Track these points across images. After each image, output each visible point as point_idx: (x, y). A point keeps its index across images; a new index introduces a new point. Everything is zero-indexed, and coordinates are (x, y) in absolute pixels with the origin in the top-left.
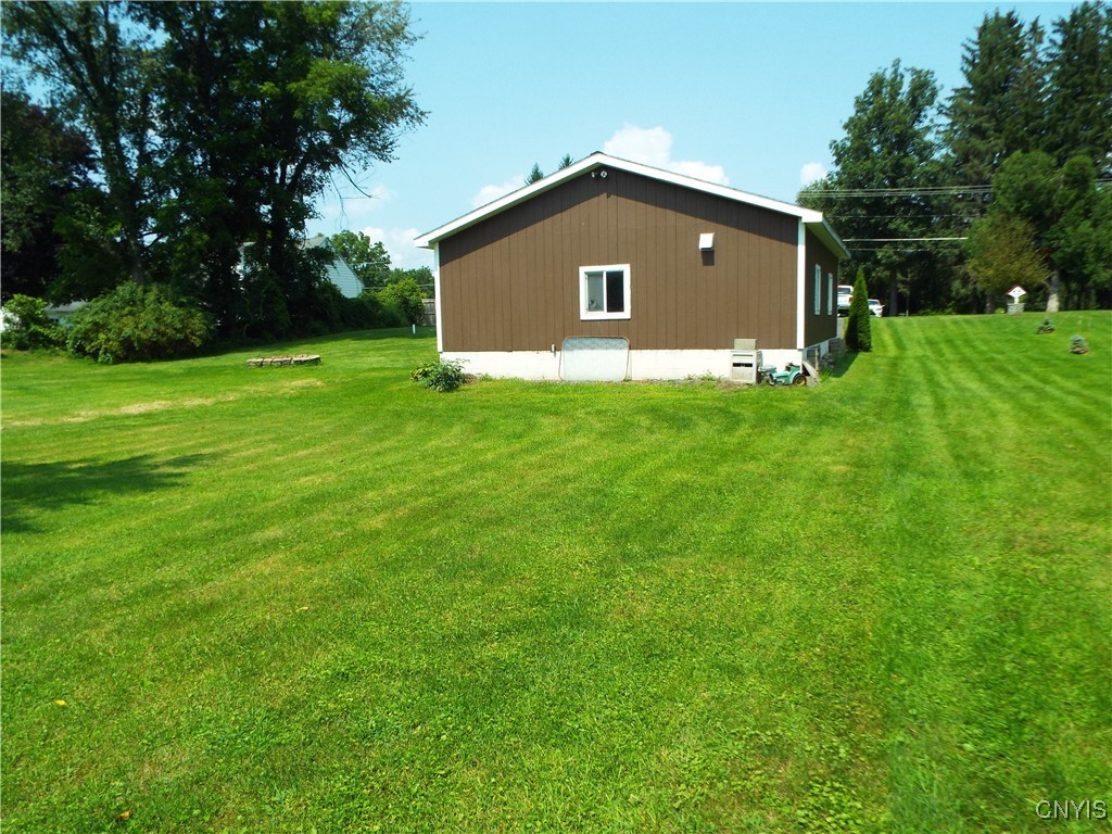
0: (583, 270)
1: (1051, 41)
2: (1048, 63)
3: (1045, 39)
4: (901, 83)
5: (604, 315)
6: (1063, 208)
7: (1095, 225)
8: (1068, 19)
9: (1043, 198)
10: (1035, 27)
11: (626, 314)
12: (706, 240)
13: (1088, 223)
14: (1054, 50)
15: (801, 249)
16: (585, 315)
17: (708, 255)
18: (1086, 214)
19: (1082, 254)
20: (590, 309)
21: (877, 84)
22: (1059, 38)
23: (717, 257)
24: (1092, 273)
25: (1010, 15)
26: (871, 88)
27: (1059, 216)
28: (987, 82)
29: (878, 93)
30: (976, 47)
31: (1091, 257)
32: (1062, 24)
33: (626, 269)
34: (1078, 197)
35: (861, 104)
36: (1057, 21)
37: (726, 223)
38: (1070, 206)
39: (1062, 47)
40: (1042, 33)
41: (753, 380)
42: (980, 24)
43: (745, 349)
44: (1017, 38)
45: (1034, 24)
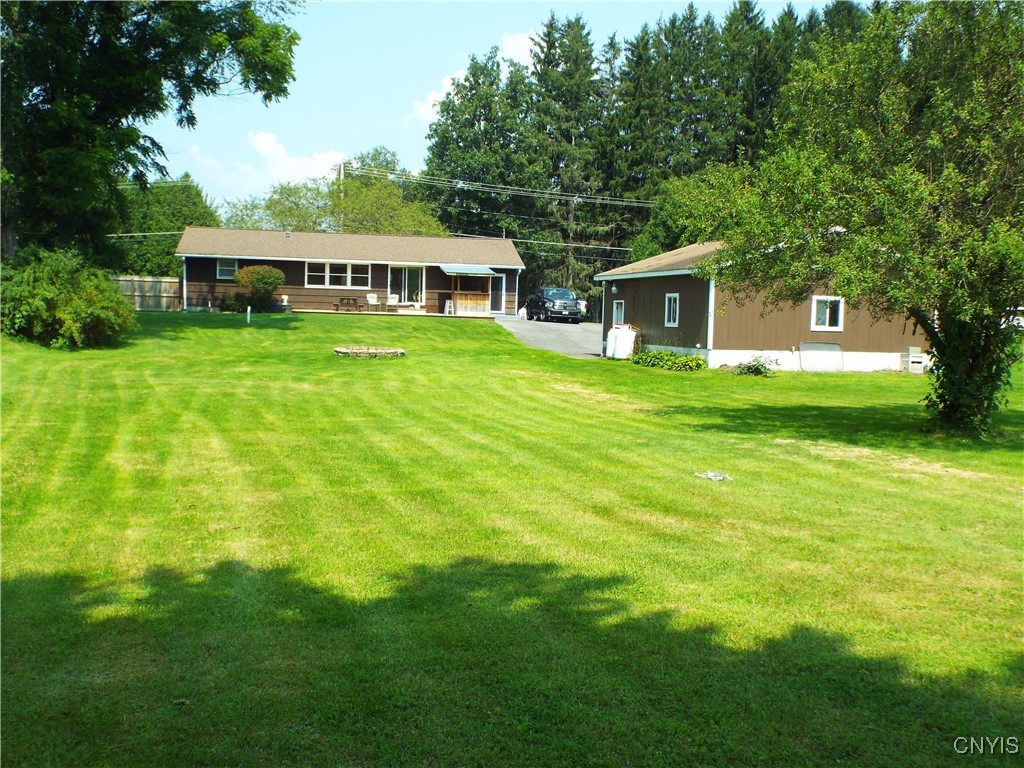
0: (814, 298)
5: (827, 328)
11: (840, 328)
16: (814, 327)
20: (817, 324)
33: (841, 299)
41: (922, 372)
43: (916, 353)
45: (612, 39)
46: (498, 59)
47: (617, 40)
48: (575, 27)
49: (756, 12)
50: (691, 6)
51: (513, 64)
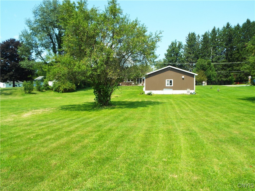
0: (166, 80)
1: (201, 38)
2: (201, 42)
3: (200, 38)
4: (177, 44)
5: (169, 86)
6: (207, 68)
7: (212, 71)
8: (204, 35)
9: (204, 66)
10: (198, 36)
11: (172, 86)
12: (183, 77)
13: (211, 71)
14: (202, 40)
15: (195, 78)
16: (166, 86)
17: (183, 79)
18: (211, 69)
19: (210, 76)
20: (167, 85)
21: (173, 44)
22: (202, 38)
23: (184, 79)
24: (212, 79)
25: (194, 33)
26: (172, 44)
27: (207, 69)
28: (191, 45)
29: (173, 46)
30: (188, 38)
31: (212, 76)
32: (203, 35)
33: (172, 80)
34: (209, 67)
35: (170, 47)
36: (202, 35)
37: (186, 75)
38: (208, 68)
39: (203, 39)
40: (200, 37)
41: (190, 94)
42: (189, 34)
43: (188, 90)
44: (195, 37)
45: (198, 35)
46: (176, 41)
47: (199, 35)
48: (193, 34)
49: (230, 26)
50: (214, 27)
51: (179, 42)
